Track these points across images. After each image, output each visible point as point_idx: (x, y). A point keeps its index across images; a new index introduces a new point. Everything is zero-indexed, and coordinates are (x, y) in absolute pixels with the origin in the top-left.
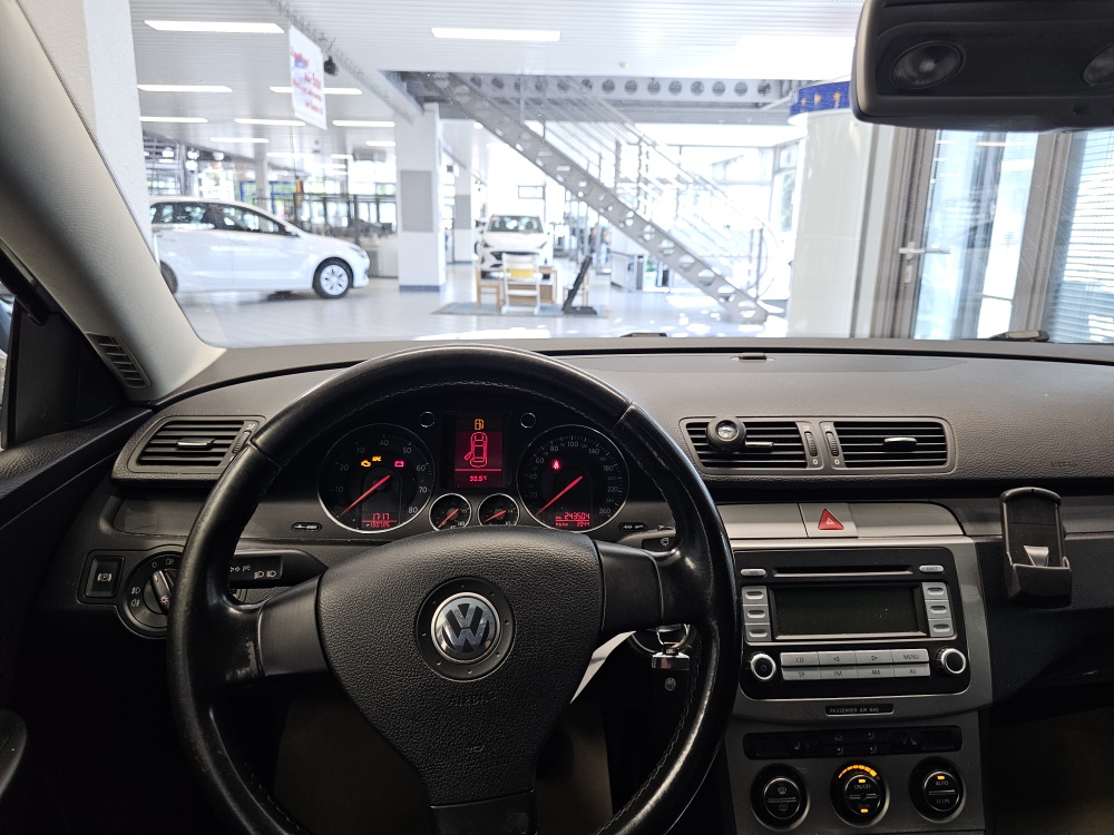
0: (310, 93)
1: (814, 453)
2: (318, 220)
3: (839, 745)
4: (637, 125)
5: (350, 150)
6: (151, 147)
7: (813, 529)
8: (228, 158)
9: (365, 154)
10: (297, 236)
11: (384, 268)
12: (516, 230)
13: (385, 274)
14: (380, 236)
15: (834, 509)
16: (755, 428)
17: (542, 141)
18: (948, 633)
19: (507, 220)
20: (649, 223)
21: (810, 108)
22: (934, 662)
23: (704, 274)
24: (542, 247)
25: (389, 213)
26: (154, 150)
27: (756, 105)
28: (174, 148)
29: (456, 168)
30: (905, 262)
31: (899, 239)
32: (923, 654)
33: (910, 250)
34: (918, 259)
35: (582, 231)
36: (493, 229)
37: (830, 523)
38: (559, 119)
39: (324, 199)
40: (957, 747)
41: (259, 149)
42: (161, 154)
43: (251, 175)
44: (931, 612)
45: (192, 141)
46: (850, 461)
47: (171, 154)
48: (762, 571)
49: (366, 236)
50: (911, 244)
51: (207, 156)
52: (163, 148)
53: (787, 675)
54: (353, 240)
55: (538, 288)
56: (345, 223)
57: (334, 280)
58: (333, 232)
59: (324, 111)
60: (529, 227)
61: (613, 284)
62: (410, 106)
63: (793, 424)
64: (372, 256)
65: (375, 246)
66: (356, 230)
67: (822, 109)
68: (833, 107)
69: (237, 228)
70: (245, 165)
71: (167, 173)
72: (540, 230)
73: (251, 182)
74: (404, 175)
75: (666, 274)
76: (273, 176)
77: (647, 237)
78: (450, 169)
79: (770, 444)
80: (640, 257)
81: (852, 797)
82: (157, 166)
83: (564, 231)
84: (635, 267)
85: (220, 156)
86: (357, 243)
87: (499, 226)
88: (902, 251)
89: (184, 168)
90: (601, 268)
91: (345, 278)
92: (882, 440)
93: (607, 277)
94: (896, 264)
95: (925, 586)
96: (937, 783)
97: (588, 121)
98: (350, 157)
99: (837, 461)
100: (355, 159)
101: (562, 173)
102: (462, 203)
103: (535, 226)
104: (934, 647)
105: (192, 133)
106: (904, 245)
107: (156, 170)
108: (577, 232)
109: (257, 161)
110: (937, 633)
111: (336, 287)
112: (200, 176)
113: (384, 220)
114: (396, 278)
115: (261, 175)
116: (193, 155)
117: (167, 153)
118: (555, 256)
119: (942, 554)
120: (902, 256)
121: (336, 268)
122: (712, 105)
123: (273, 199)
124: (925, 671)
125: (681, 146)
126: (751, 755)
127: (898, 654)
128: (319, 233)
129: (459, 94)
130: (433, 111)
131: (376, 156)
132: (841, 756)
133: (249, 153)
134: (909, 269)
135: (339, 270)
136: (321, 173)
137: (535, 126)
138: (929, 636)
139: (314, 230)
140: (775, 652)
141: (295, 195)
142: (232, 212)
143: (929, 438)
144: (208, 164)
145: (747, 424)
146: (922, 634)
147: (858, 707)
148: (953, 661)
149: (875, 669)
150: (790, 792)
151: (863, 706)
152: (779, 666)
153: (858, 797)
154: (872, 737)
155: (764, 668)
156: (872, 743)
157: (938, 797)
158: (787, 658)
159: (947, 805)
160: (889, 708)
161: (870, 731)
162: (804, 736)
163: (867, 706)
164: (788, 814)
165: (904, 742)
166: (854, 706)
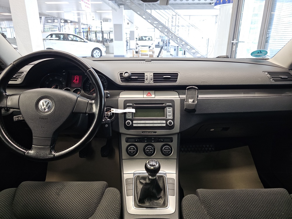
0: (86, 3)
1: (147, 80)
2: (94, 38)
3: (146, 140)
4: (175, 10)
5: (102, 19)
6: (52, 19)
7: (145, 96)
8: (71, 22)
9: (106, 20)
10: (87, 42)
11: (111, 51)
12: (145, 40)
13: (111, 52)
14: (110, 42)
15: (151, 92)
16: (133, 74)
17: (150, 15)
18: (171, 117)
19: (143, 37)
20: (178, 37)
21: (220, 4)
22: (166, 123)
23: (193, 51)
24: (152, 44)
25: (112, 36)
26: (52, 20)
27: (210, 4)
28: (57, 20)
29: (130, 23)
30: (233, 45)
31: (232, 39)
32: (164, 122)
33: (235, 41)
34: (237, 44)
35: (164, 40)
36: (140, 40)
37: (149, 95)
38: (155, 9)
39: (96, 33)
40: (172, 141)
41: (79, 19)
42: (54, 21)
43: (77, 26)
44: (168, 113)
45: (63, 17)
46: (155, 81)
47: (57, 21)
48: (131, 104)
49: (106, 42)
50: (235, 40)
51: (66, 21)
52: (55, 19)
53: (134, 125)
54: (102, 43)
55: (149, 55)
56: (101, 39)
57: (97, 54)
58: (98, 41)
59: (91, 8)
60: (149, 39)
61: (171, 54)
62: (116, 6)
63: (144, 74)
64: (107, 47)
65: (109, 45)
66: (104, 41)
67: (223, 4)
68: (226, 3)
69: (72, 40)
70: (76, 24)
71: (56, 26)
72: (152, 40)
73: (77, 28)
74: (115, 25)
75: (185, 52)
76: (82, 26)
77: (178, 41)
78: (128, 24)
79: (137, 77)
80: (178, 47)
82: (53, 24)
83: (160, 40)
84: (176, 50)
85: (69, 21)
86: (104, 44)
87: (141, 39)
88: (232, 42)
89: (60, 25)
90: (169, 50)
91: (100, 53)
92: (163, 77)
93: (169, 53)
94: (231, 45)
95: (167, 108)
97: (168, 9)
98: (102, 21)
99: (151, 81)
100: (103, 22)
101: (155, 24)
102: (132, 33)
103: (151, 39)
104: (167, 120)
105: (62, 15)
106: (233, 40)
107: (53, 25)
108: (163, 41)
109: (78, 23)
110: (168, 117)
111: (97, 56)
112: (65, 27)
113: (111, 38)
114: (113, 53)
115: (80, 26)
116: (63, 21)
117: (56, 21)
118: (155, 47)
119: (172, 101)
120: (233, 43)
121: (97, 51)
122: (198, 4)
123: (83, 33)
124: (165, 125)
125: (190, 16)
126: (127, 142)
127: (159, 122)
128: (94, 42)
129: (127, 3)
130: (122, 8)
131: (109, 21)
132: (146, 142)
133: (77, 21)
134: (234, 47)
135: (98, 51)
136: (96, 25)
137: (149, 11)
138: (166, 118)
139: (93, 41)
140: (132, 121)
141: (87, 31)
142: (72, 36)
143: (174, 76)
144: (67, 24)
145: (132, 73)
146: (165, 117)
147: (149, 132)
148: (170, 123)
149: (153, 124)
150: (134, 149)
151: (150, 132)
152: (132, 123)
153: (148, 150)
154: (153, 139)
155: (129, 123)
156: (153, 140)
157: (166, 151)
158: (134, 122)
159: (168, 153)
160: (156, 132)
161: (153, 137)
162: (139, 138)
163: (151, 132)
164: (133, 153)
165: (160, 140)
166: (148, 132)
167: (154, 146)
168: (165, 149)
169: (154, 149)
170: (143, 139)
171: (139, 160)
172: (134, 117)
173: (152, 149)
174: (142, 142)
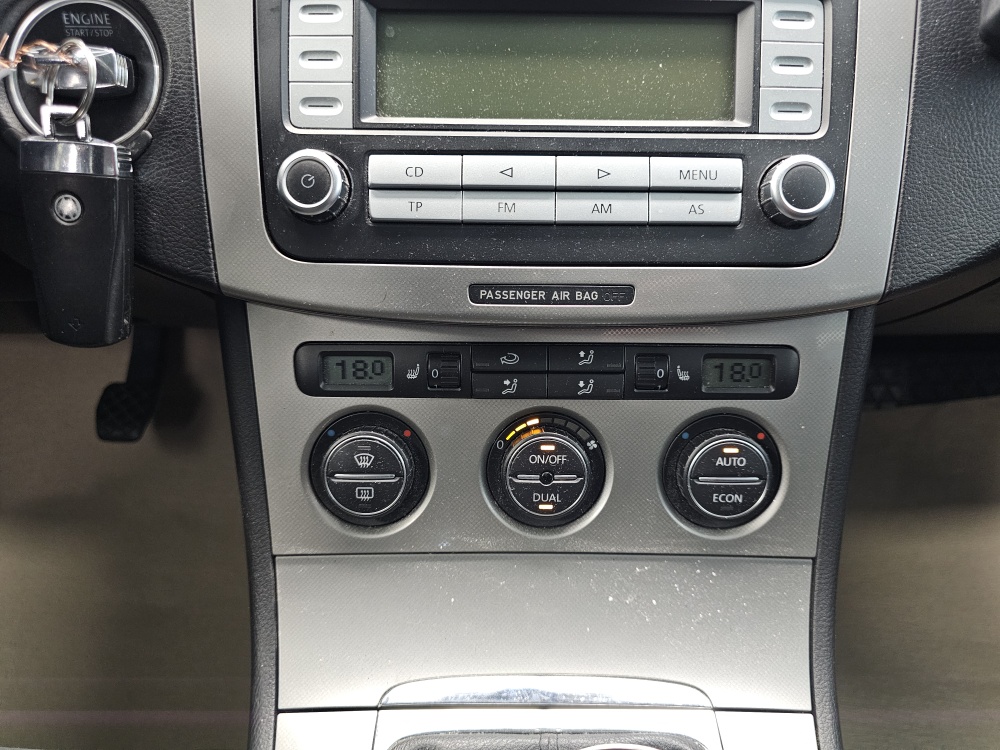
3: (510, 372)
18: (810, 122)
22: (751, 190)
32: (730, 170)
44: (773, 72)
53: (381, 207)
81: (523, 479)
95: (768, 8)
96: (720, 462)
104: (757, 155)
110: (776, 123)
124: (729, 210)
126: (310, 384)
127: (667, 170)
132: (509, 396)
138: (754, 130)
140: (353, 153)
146: (737, 123)
147: (549, 289)
148: (802, 187)
149: (604, 200)
150: (383, 461)
151: (560, 288)
152: (360, 187)
153: (534, 479)
154: (586, 360)
155: (311, 183)
156: (586, 373)
157: (719, 490)
158: (381, 167)
159: (737, 507)
160: (625, 293)
161: (586, 346)
162: (436, 351)
163: (572, 288)
164: (374, 504)
165: (660, 373)
166: (537, 287)
167: (593, 436)
168: (707, 466)
169: (598, 460)
170: (477, 365)
171: (437, 566)
172: (380, 109)
173: (572, 466)
174: (470, 394)
